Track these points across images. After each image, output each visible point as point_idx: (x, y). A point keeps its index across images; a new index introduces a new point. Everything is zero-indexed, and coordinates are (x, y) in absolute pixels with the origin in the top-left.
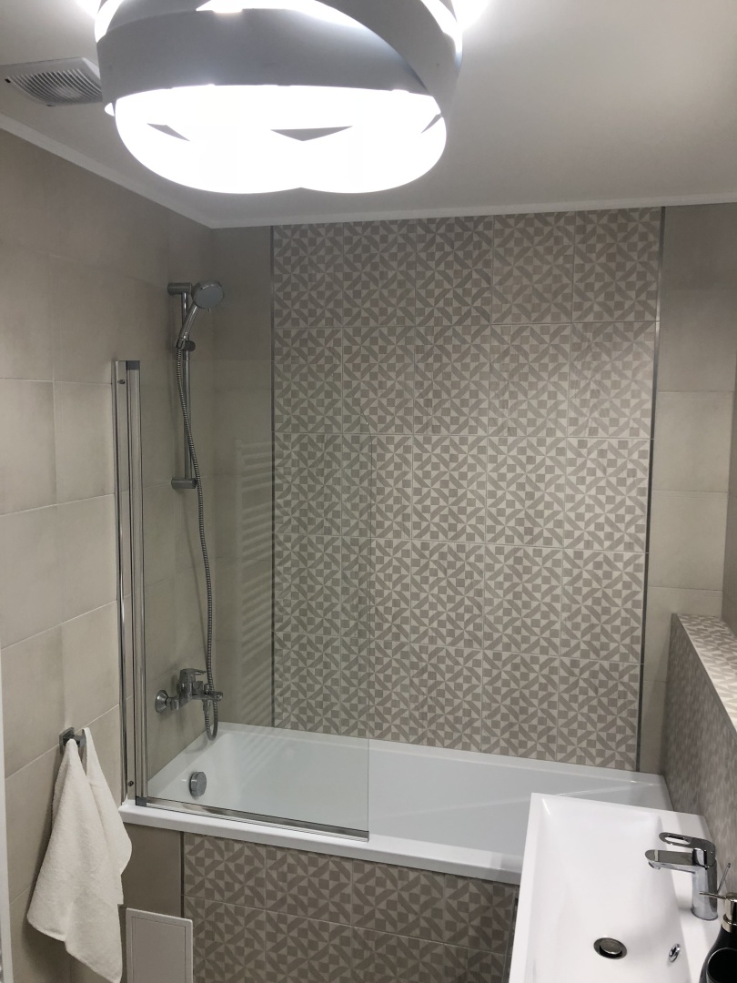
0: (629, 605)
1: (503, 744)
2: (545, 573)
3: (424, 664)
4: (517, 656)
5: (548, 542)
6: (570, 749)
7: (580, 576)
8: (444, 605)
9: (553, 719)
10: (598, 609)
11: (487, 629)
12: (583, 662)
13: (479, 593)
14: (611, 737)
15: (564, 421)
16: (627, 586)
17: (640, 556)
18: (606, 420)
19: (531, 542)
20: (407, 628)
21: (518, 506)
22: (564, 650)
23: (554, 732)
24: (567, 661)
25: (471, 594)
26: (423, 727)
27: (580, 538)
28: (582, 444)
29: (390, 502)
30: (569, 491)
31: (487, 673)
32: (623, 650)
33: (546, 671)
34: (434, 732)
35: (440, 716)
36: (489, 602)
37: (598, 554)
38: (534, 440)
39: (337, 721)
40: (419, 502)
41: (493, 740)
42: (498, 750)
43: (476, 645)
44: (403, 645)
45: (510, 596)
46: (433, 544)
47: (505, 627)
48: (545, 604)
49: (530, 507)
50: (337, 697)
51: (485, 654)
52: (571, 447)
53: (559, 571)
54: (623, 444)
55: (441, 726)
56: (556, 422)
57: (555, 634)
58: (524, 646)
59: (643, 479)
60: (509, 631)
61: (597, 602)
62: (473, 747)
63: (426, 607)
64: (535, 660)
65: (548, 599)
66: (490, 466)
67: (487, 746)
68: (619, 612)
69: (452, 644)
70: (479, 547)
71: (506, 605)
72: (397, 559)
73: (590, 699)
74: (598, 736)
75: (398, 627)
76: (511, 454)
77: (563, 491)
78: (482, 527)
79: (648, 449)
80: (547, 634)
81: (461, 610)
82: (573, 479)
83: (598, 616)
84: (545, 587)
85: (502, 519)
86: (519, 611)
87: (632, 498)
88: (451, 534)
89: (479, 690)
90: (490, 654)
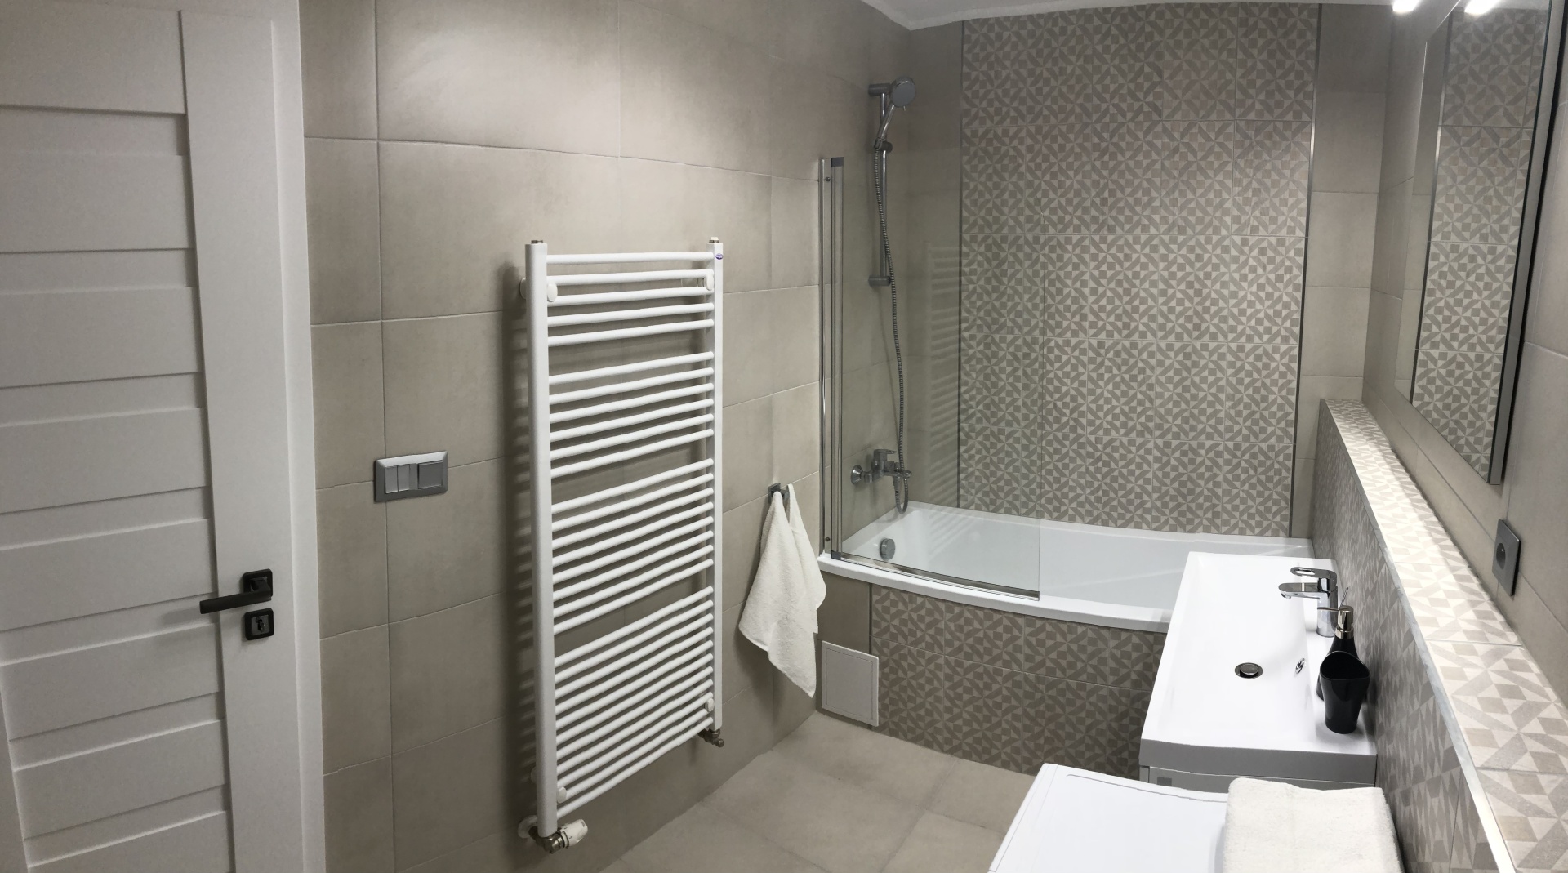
0: (1284, 392)
1: (1171, 522)
2: (1211, 366)
3: (1099, 454)
4: (1185, 443)
5: (1214, 337)
6: (1233, 522)
7: (1242, 367)
8: (1118, 399)
9: (1218, 497)
10: (1258, 397)
11: (1158, 421)
12: (1245, 445)
13: (1151, 387)
14: (1268, 510)
15: (1228, 220)
16: (1283, 375)
17: (1294, 348)
18: (1266, 219)
19: (1198, 338)
20: (1084, 421)
21: (1187, 304)
22: (1228, 435)
23: (1219, 509)
24: (1231, 445)
25: (1144, 388)
26: (1098, 509)
27: (1243, 332)
28: (1245, 242)
29: (1069, 302)
30: (1232, 288)
31: (1157, 460)
32: (1279, 433)
33: (1211, 455)
34: (1108, 514)
35: (1114, 499)
36: (1160, 396)
37: (1258, 347)
38: (1202, 238)
39: (1018, 504)
40: (1096, 302)
41: (1163, 519)
42: (1167, 527)
43: (1147, 435)
44: (1080, 436)
45: (1179, 390)
46: (1108, 343)
47: (1175, 418)
48: (1212, 394)
49: (1198, 304)
50: (1018, 482)
51: (1155, 443)
52: (1234, 243)
53: (1223, 364)
54: (1281, 242)
55: (1114, 509)
56: (1221, 220)
57: (1219, 421)
58: (1192, 434)
59: (1299, 276)
60: (1178, 421)
61: (1257, 390)
62: (1144, 525)
63: (1101, 402)
64: (1201, 446)
65: (1213, 390)
66: (1162, 265)
67: (1157, 524)
68: (1275, 399)
69: (1126, 434)
70: (1152, 344)
71: (1175, 398)
72: (1075, 357)
73: (1251, 477)
74: (1257, 509)
75: (1075, 420)
76: (1181, 252)
77: (1228, 288)
78: (1154, 325)
79: (1303, 246)
80: (1213, 422)
81: (1134, 404)
82: (1236, 276)
83: (1257, 404)
84: (1211, 379)
85: (1172, 317)
86: (1187, 403)
87: (1288, 294)
88: (1125, 332)
89: (1150, 475)
90: (1160, 442)
